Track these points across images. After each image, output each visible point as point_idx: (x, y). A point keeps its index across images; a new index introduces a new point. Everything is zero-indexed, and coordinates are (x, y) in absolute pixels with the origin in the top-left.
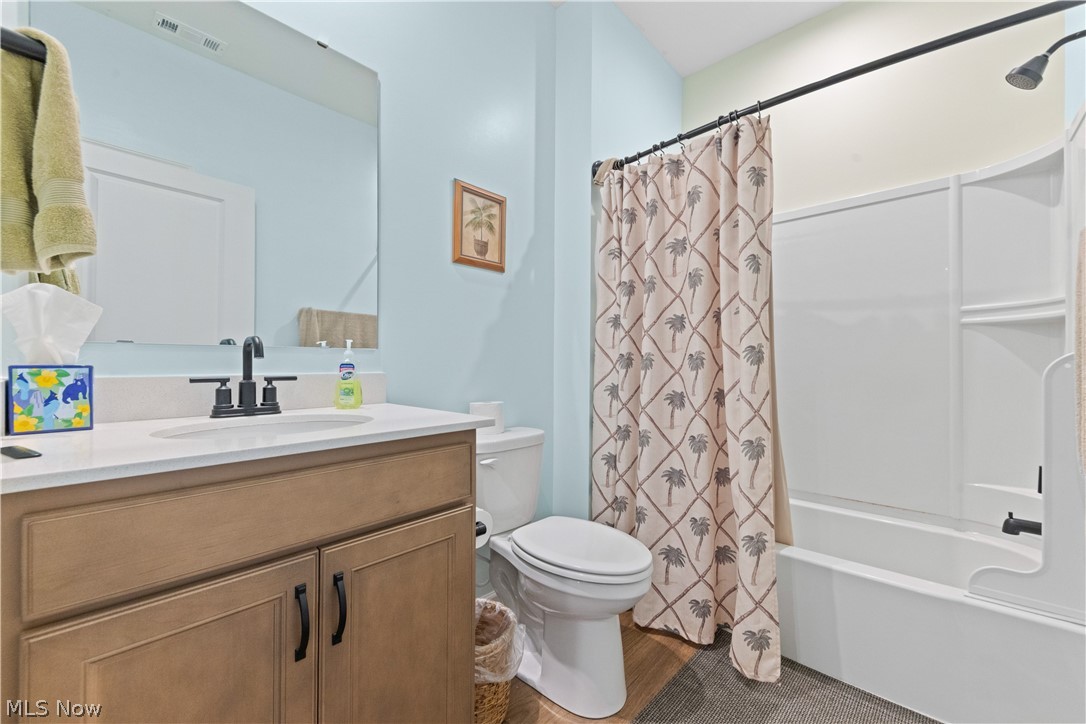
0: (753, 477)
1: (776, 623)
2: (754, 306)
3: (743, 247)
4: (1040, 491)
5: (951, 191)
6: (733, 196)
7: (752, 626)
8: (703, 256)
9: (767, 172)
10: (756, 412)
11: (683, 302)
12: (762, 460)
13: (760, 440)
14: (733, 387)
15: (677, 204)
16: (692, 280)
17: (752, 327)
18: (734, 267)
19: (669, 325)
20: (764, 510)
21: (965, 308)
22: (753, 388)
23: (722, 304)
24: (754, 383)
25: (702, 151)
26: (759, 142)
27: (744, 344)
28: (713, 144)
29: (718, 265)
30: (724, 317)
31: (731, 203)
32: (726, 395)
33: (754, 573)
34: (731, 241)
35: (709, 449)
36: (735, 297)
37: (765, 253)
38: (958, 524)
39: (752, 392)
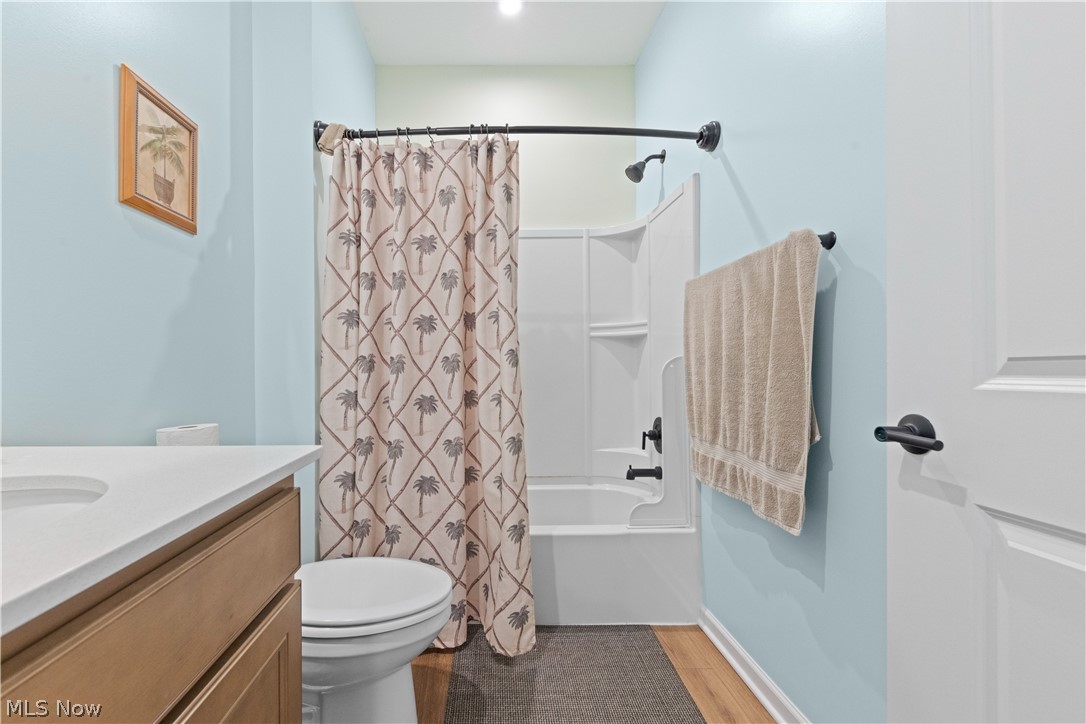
0: (515, 470)
1: (532, 596)
2: (512, 312)
3: (503, 257)
4: (644, 448)
5: (584, 240)
6: (486, 205)
7: (516, 607)
8: (458, 259)
9: (514, 192)
10: (517, 410)
11: (432, 303)
12: (521, 454)
13: (519, 435)
14: (488, 388)
15: (425, 199)
16: (448, 281)
17: (512, 331)
18: (488, 274)
19: (417, 326)
20: (522, 498)
21: (592, 325)
22: (514, 388)
23: (477, 310)
24: (515, 383)
25: (456, 153)
26: (507, 162)
27: (506, 348)
28: (466, 150)
29: (466, 269)
30: (479, 321)
31: (485, 212)
32: (481, 396)
33: (518, 558)
34: (485, 249)
35: (464, 451)
36: (489, 302)
37: (513, 265)
38: (589, 480)
39: (514, 392)
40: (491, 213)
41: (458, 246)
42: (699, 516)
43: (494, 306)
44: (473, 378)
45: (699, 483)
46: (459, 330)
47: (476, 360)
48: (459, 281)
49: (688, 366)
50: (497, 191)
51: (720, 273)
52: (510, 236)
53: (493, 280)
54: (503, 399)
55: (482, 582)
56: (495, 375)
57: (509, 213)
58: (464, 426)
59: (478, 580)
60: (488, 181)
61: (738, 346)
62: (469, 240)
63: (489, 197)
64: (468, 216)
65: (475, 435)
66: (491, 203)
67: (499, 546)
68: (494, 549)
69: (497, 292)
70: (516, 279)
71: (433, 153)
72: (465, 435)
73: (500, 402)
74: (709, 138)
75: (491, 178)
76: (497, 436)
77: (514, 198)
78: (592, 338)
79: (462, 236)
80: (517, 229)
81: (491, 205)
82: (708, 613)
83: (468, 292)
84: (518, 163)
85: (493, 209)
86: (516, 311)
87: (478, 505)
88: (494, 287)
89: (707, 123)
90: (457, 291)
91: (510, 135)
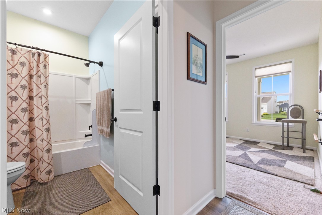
0: (47, 136)
1: (53, 166)
2: (46, 97)
3: (43, 83)
4: (89, 129)
5: (74, 78)
6: (37, 69)
7: (48, 169)
8: (27, 81)
9: (47, 66)
10: (48, 121)
11: (16, 92)
12: (49, 132)
13: (49, 127)
14: (38, 116)
15: (13, 63)
16: (23, 87)
17: (46, 102)
18: (38, 86)
19: (10, 99)
20: (50, 143)
21: (76, 100)
22: (47, 116)
23: (34, 95)
24: (47, 115)
25: (26, 53)
26: (45, 59)
27: (44, 106)
28: (30, 53)
29: (30, 84)
30: (35, 99)
31: (37, 70)
32: (36, 118)
33: (48, 157)
34: (37, 80)
35: (29, 133)
36: (38, 94)
37: (47, 85)
38: (75, 140)
39: (47, 117)
40: (39, 71)
41: (27, 78)
42: (100, 142)
43: (40, 95)
44: (33, 114)
45: (100, 135)
46: (27, 101)
47: (34, 109)
48: (28, 88)
49: (97, 110)
50: (41, 66)
51: (104, 92)
52: (46, 78)
53: (40, 88)
54: (43, 119)
55: (36, 169)
56: (41, 113)
57: (45, 72)
58: (29, 127)
59: (34, 169)
60: (38, 62)
61: (103, 107)
62: (31, 77)
63: (39, 67)
64: (31, 70)
65: (33, 129)
66: (39, 68)
67: (42, 157)
68: (40, 158)
69: (41, 91)
70: (48, 88)
71: (17, 50)
72: (30, 129)
73: (42, 120)
74: (101, 64)
75: (39, 62)
76: (41, 128)
77: (47, 68)
78: (76, 103)
79: (28, 75)
80: (48, 76)
81: (39, 69)
82: (102, 161)
83: (31, 90)
84: (48, 60)
85: (40, 70)
86: (48, 97)
87: (35, 148)
88: (40, 90)
89: (100, 61)
90: (26, 91)
91: (46, 52)
